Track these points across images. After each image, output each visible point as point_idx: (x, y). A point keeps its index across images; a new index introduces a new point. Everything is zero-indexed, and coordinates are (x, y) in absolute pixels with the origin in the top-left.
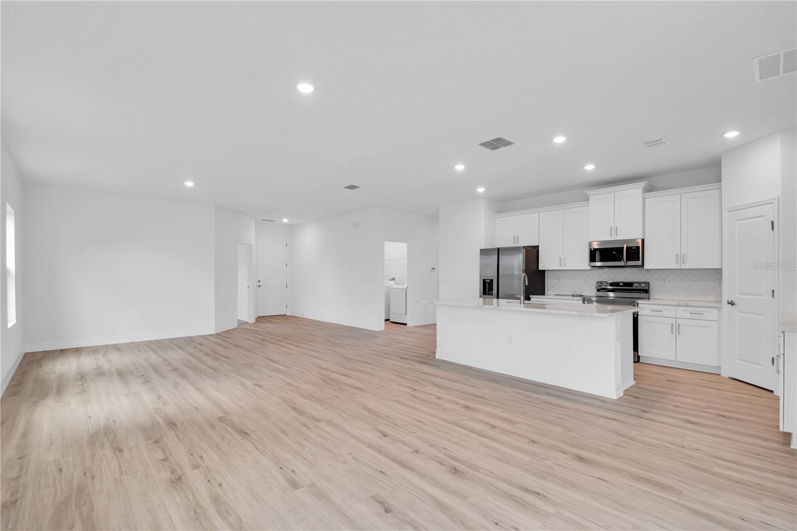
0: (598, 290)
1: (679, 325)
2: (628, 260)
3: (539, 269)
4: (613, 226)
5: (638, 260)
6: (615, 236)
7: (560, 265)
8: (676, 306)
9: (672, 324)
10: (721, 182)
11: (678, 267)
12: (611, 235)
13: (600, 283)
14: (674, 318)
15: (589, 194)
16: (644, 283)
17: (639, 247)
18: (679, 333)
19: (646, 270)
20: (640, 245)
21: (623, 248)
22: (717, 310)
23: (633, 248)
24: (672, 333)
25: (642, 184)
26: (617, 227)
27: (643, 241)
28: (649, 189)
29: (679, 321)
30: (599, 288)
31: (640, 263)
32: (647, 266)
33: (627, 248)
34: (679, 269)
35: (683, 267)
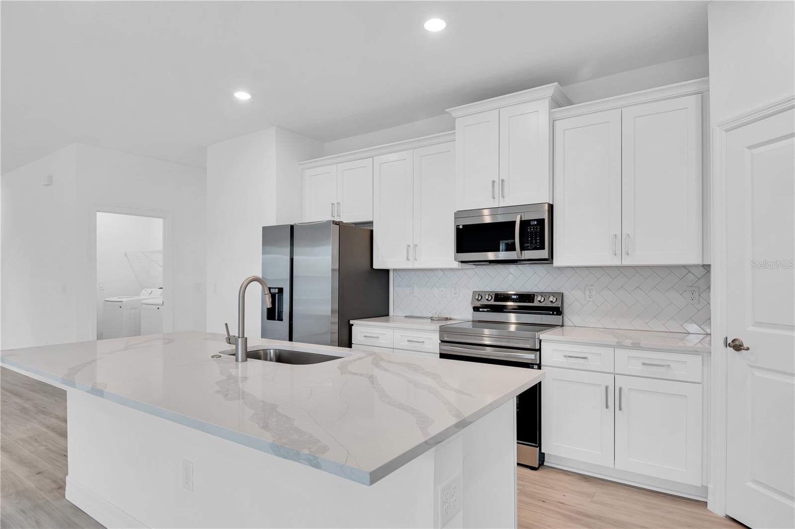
0: (476, 309)
1: (620, 389)
2: (523, 248)
3: (375, 267)
4: (497, 180)
5: (542, 247)
6: (501, 199)
7: (408, 259)
8: (614, 347)
9: (607, 388)
10: (708, 75)
11: (616, 262)
12: (494, 198)
13: (478, 295)
14: (612, 373)
15: (454, 115)
16: (553, 294)
17: (543, 220)
18: (620, 409)
19: (559, 268)
20: (546, 217)
21: (514, 222)
22: (698, 359)
23: (532, 223)
24: (607, 407)
25: (549, 90)
26: (503, 181)
27: (551, 207)
28: (560, 102)
29: (621, 382)
30: (478, 304)
31: (544, 254)
32: (559, 260)
33: (522, 222)
34: (617, 267)
35: (627, 262)
